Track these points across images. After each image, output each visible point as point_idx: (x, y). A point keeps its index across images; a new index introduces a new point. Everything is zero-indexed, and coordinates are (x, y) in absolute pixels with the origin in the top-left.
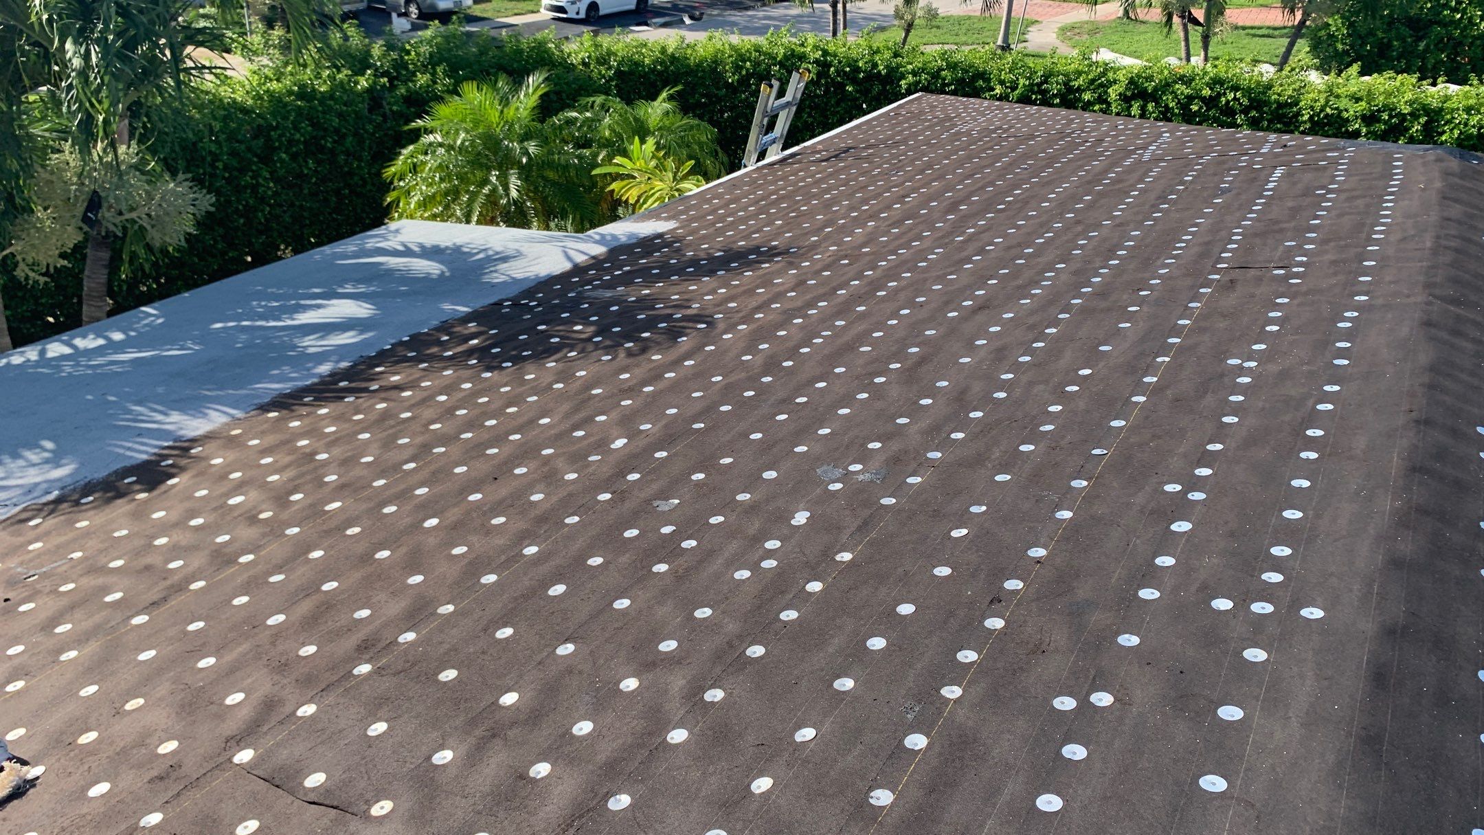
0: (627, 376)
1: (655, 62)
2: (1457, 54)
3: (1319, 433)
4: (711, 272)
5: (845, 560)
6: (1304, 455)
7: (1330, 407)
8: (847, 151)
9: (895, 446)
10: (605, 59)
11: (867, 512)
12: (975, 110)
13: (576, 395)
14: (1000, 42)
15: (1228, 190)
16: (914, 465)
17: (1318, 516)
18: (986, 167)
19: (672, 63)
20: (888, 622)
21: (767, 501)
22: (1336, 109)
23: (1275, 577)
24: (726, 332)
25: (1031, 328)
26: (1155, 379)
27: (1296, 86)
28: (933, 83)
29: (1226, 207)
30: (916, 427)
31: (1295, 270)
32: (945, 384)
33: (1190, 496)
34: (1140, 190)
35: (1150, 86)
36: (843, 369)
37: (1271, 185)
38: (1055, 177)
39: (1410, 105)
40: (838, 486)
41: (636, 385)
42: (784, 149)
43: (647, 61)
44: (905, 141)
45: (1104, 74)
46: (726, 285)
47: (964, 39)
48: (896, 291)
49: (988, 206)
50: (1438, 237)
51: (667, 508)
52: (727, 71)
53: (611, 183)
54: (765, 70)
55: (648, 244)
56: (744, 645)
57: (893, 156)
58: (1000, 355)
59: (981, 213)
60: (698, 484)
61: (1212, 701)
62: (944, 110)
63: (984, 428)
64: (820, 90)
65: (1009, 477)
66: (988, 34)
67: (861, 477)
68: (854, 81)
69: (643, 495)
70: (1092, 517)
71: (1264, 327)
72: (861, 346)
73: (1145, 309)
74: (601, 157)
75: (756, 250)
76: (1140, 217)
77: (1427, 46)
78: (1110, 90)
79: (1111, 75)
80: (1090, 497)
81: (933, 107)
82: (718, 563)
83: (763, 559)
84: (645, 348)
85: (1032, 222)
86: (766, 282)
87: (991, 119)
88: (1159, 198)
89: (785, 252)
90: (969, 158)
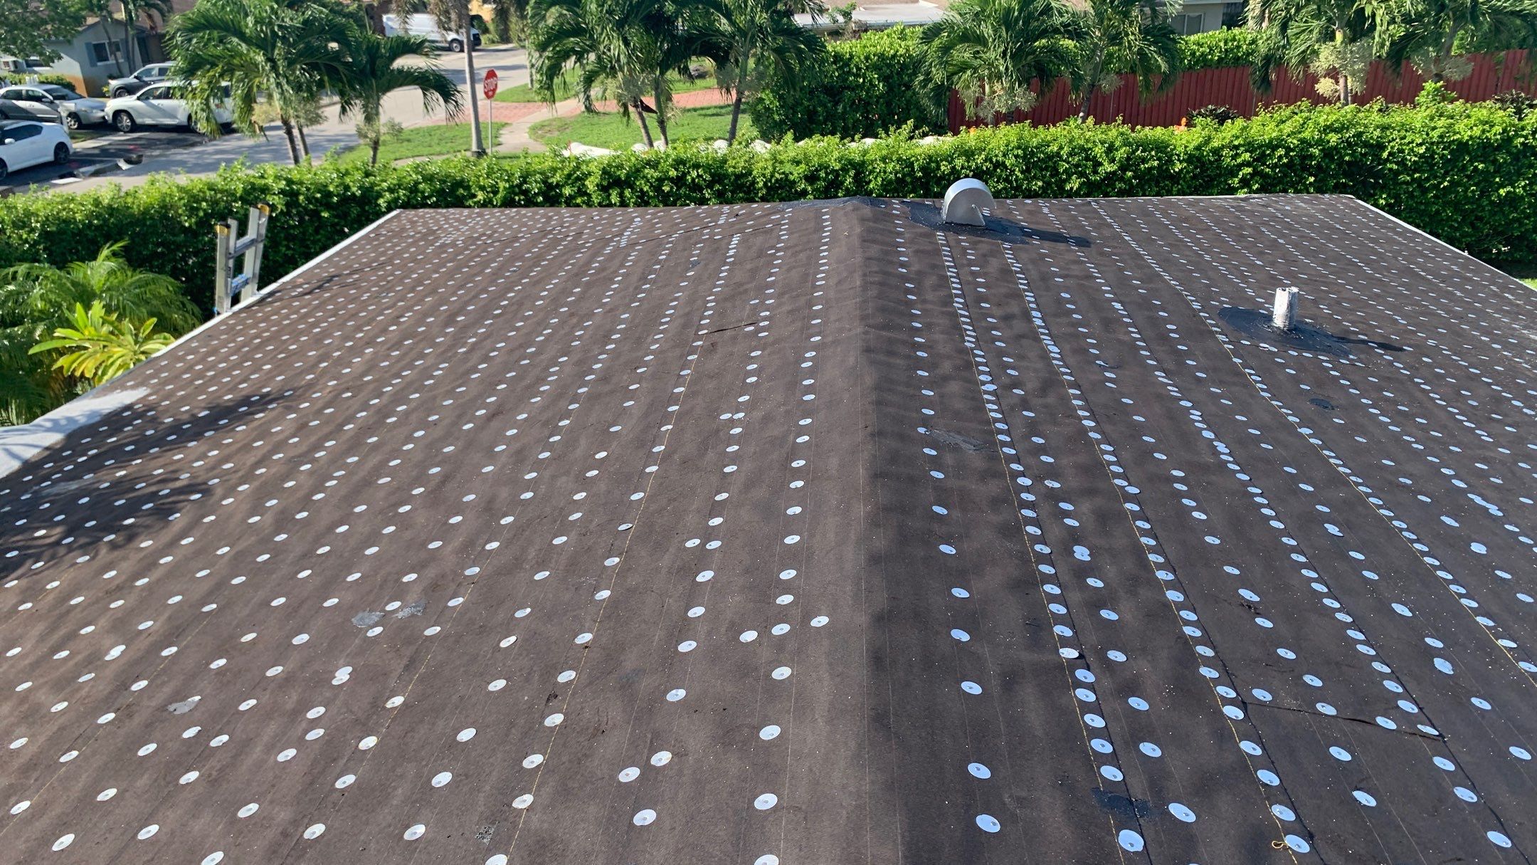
0: (113, 573)
1: (90, 216)
2: (868, 112)
3: (802, 463)
4: (197, 436)
5: (396, 705)
6: (793, 485)
7: (806, 438)
8: (330, 279)
9: (431, 572)
10: (24, 222)
11: (412, 649)
12: (457, 220)
13: (49, 611)
14: (474, 148)
15: (697, 263)
16: (453, 587)
17: (812, 536)
18: (476, 275)
19: (111, 215)
20: (450, 752)
21: (302, 667)
22: (783, 173)
23: (786, 599)
24: (225, 498)
25: (546, 424)
26: (663, 447)
27: (746, 158)
28: (412, 200)
29: (697, 280)
30: (449, 548)
31: (761, 324)
32: (472, 497)
33: (708, 547)
34: (622, 275)
35: (622, 174)
36: (364, 507)
37: (731, 252)
38: (544, 274)
39: (840, 162)
40: (378, 630)
41: (126, 581)
42: (259, 288)
43: (79, 217)
44: (390, 261)
45: (578, 167)
46: (217, 446)
47: (438, 149)
48: (406, 414)
49: (485, 312)
50: (865, 275)
51: (186, 709)
52: (181, 215)
53: (58, 359)
54: (226, 208)
55: (115, 420)
56: (301, 830)
57: (383, 278)
58: (520, 457)
59: (478, 322)
60: (220, 671)
61: (754, 728)
62: (425, 224)
63: (517, 530)
64: (294, 220)
65: (547, 573)
66: (461, 141)
67: (400, 615)
68: (329, 206)
69: (153, 704)
70: (628, 590)
71: (745, 380)
72: (378, 479)
73: (644, 385)
74: (38, 333)
75: (246, 401)
76: (627, 301)
77: (844, 108)
78: (587, 183)
79: (584, 167)
80: (623, 571)
81: (413, 223)
82: (257, 752)
83: (307, 732)
84: (132, 535)
85: (529, 322)
86: (263, 433)
87: (473, 227)
88: (640, 279)
89: (279, 398)
90: (458, 269)
